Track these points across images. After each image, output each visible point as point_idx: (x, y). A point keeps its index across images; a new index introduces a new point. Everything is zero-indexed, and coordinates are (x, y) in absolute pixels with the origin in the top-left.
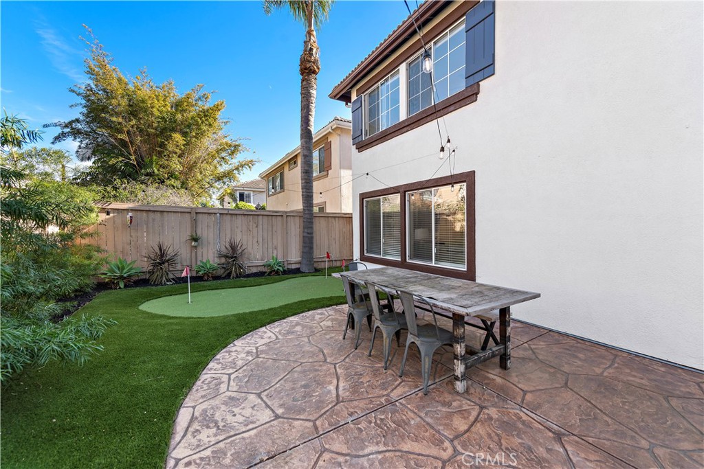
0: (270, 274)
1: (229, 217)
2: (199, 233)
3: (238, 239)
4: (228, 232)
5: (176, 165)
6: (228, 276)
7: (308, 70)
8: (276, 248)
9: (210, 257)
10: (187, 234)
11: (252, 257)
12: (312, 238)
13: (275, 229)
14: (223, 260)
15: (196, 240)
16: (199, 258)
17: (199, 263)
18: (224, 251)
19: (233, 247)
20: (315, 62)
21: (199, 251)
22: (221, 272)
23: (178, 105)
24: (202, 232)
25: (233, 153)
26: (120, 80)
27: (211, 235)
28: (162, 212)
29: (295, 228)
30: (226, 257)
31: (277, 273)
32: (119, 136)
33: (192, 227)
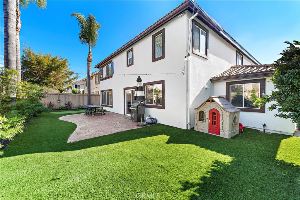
0: (79, 109)
1: (68, 95)
2: (60, 99)
3: (70, 100)
4: (68, 99)
5: (52, 79)
6: (68, 109)
7: (89, 61)
8: (81, 103)
9: (63, 105)
10: (57, 99)
11: (74, 105)
12: (90, 101)
13: (80, 98)
14: (66, 105)
15: (59, 101)
16: (60, 105)
17: (60, 106)
18: (66, 103)
19: (69, 103)
20: (91, 59)
21: (60, 103)
22: (65, 108)
23: (53, 60)
24: (61, 99)
25: (71, 75)
26: (33, 54)
27: (63, 100)
28: (51, 94)
29: (86, 98)
30: (67, 105)
31: (80, 109)
32: (34, 71)
33: (58, 98)
